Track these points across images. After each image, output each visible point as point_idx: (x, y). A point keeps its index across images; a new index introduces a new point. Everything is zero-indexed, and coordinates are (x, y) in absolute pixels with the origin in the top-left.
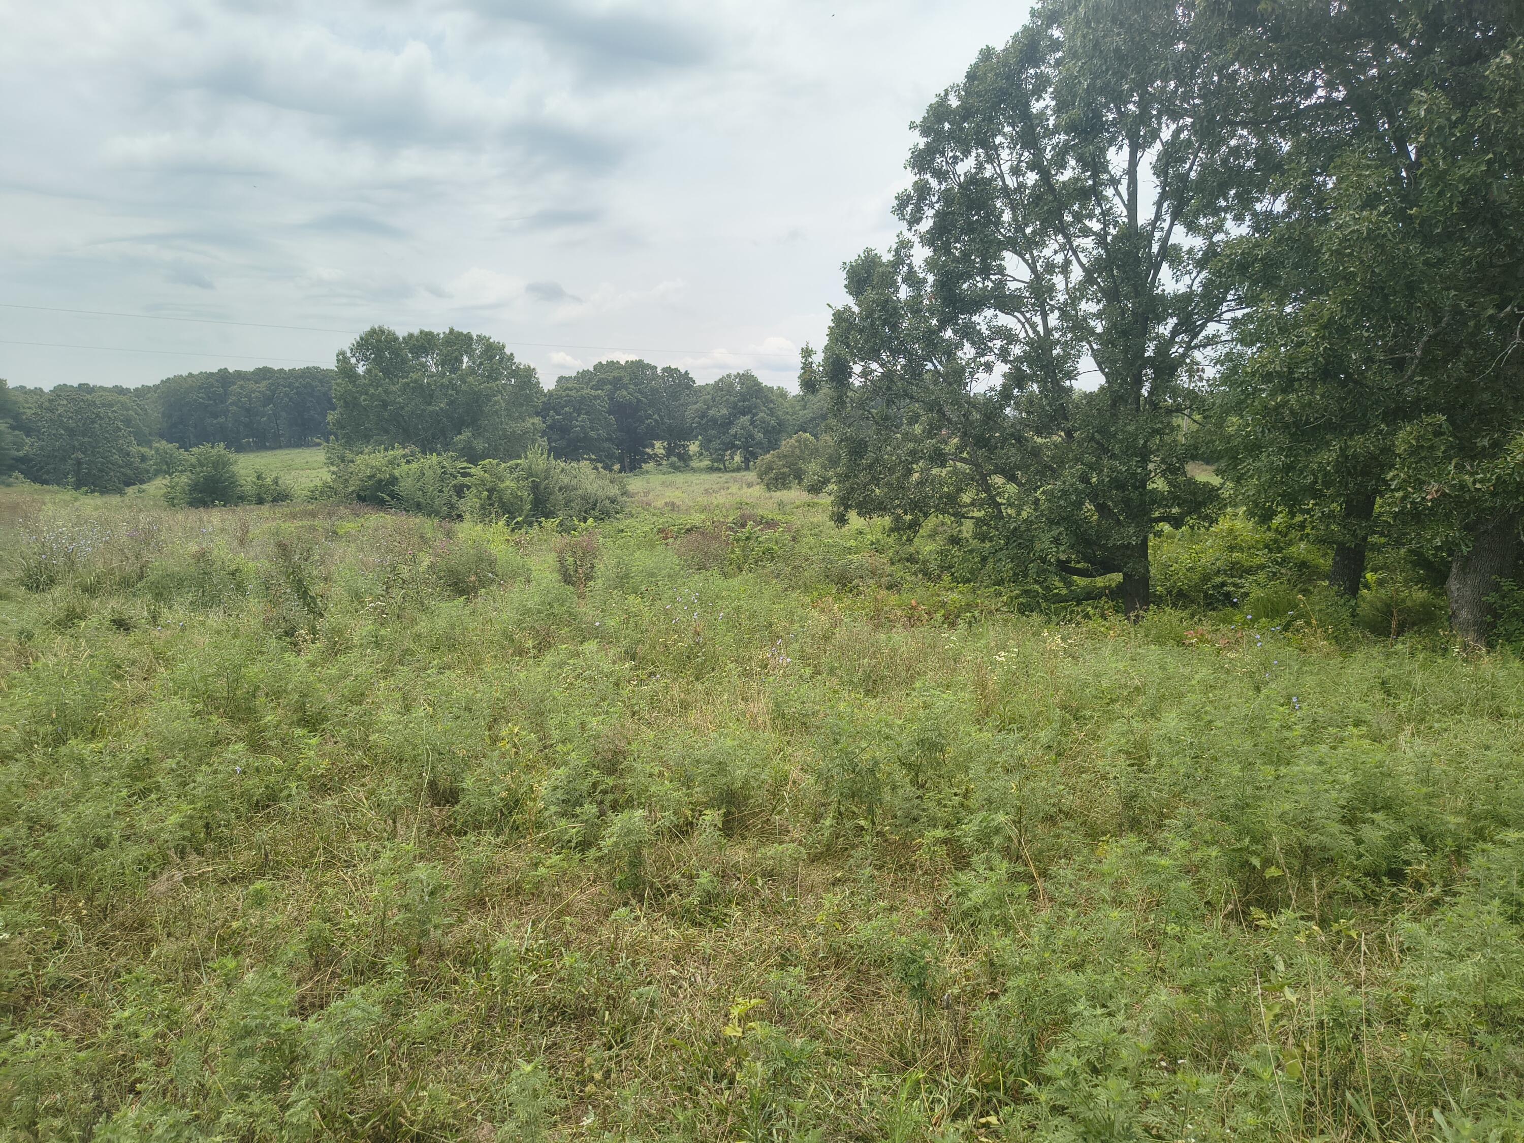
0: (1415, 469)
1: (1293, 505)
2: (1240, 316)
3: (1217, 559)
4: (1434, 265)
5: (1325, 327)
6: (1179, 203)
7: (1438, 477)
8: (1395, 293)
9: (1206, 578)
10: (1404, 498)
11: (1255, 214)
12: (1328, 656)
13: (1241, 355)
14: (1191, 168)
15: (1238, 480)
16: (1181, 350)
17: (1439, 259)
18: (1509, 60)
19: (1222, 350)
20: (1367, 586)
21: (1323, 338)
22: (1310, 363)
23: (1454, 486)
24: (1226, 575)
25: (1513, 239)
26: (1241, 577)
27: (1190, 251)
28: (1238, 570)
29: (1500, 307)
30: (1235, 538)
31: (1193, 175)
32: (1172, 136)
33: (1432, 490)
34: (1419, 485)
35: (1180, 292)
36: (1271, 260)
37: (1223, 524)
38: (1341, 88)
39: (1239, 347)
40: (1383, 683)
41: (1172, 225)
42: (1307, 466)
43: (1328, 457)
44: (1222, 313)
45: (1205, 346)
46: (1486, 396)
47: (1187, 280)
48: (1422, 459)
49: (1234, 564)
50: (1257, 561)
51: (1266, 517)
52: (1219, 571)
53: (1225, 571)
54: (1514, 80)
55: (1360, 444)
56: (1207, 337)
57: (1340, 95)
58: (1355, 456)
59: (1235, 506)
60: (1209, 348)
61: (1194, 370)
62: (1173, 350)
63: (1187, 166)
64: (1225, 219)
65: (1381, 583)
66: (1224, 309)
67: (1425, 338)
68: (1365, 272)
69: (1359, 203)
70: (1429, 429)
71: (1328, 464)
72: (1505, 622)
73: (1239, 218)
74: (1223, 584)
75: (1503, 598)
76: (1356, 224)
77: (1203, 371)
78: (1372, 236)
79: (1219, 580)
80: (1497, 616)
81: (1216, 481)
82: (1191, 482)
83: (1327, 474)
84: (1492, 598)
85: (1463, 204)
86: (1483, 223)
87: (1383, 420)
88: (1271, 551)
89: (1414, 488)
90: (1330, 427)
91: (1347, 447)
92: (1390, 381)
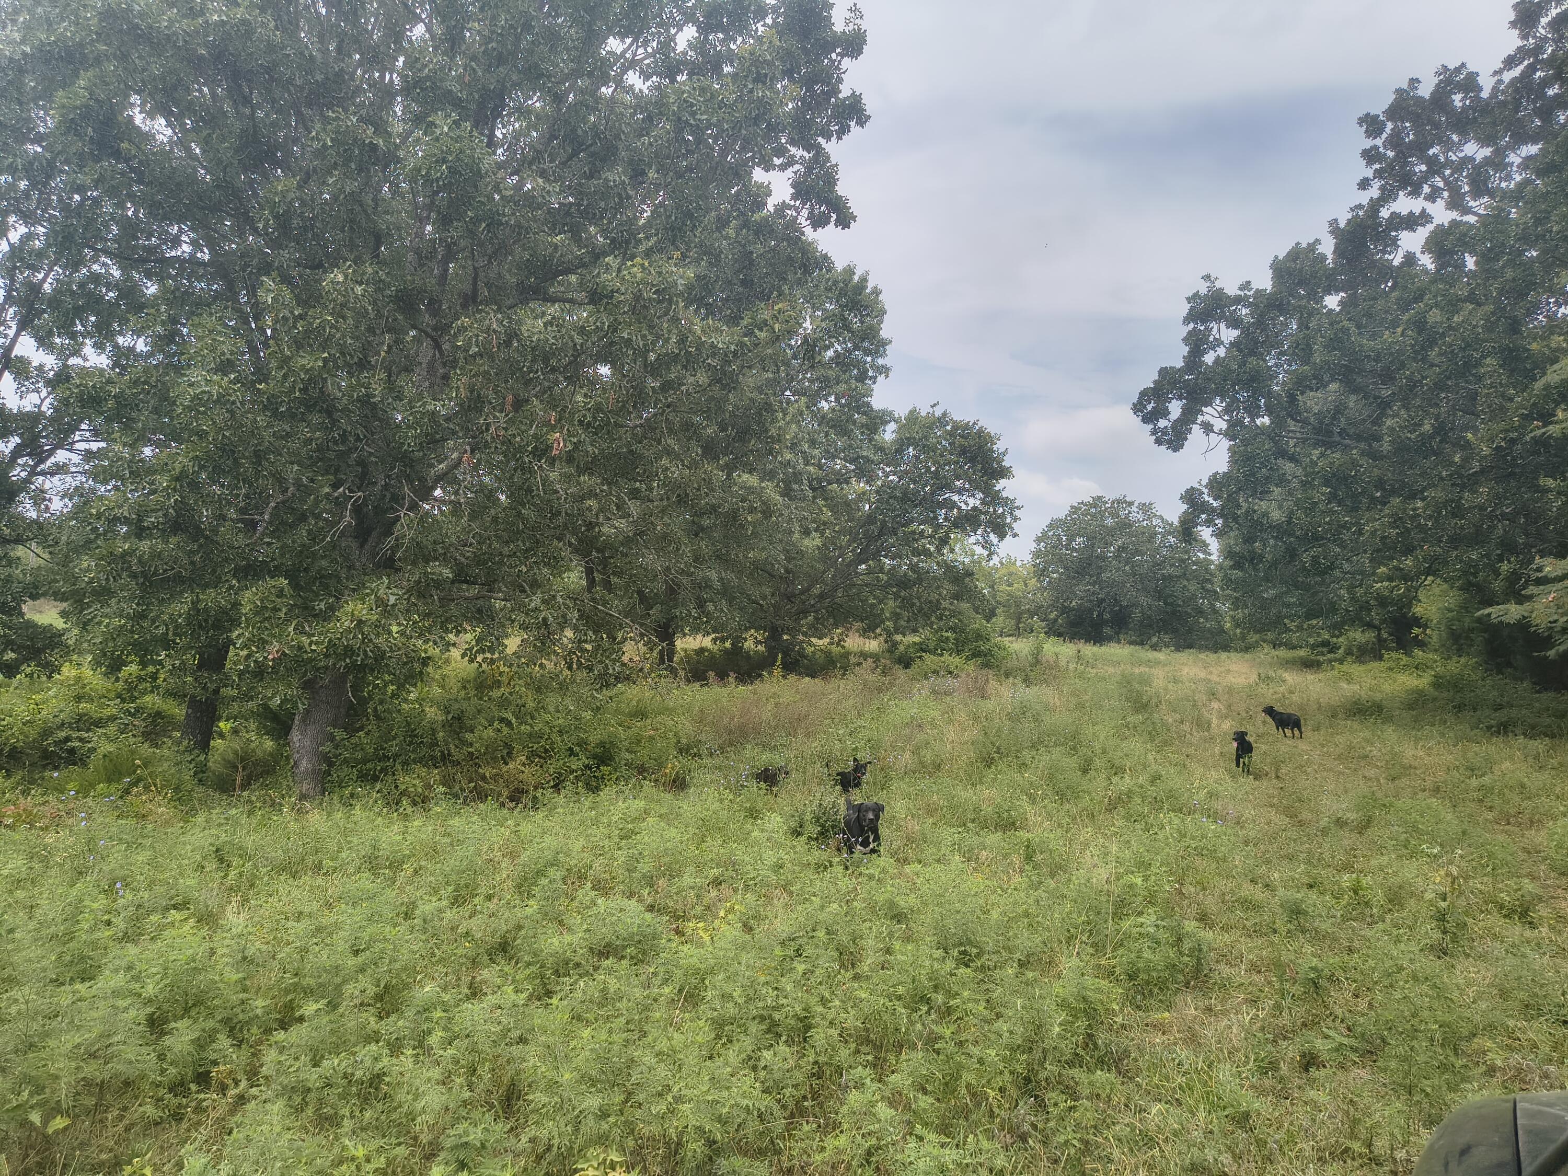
0: (259, 628)
1: (145, 655)
2: (95, 449)
3: (61, 711)
4: (282, 438)
5: (177, 479)
6: (28, 312)
7: (279, 638)
8: (244, 457)
9: (46, 733)
10: (248, 657)
11: (116, 346)
12: (167, 823)
13: (93, 491)
14: (44, 280)
15: (84, 626)
16: (23, 474)
17: (287, 433)
18: (341, 278)
19: (70, 482)
20: (222, 735)
21: (175, 490)
22: (160, 513)
23: (293, 646)
24: (72, 729)
25: (345, 431)
26: (88, 730)
27: (40, 368)
28: (85, 722)
29: (335, 486)
30: (83, 687)
31: (47, 288)
32: (21, 240)
33: (274, 649)
34: (262, 644)
35: (27, 409)
36: (125, 400)
37: (68, 671)
38: (206, 250)
39: (90, 482)
40: (217, 850)
41: (17, 335)
42: (158, 616)
43: (180, 607)
44: (74, 442)
45: (53, 474)
46: (324, 563)
47: (34, 398)
48: (266, 619)
49: (81, 716)
50: (107, 712)
51: (115, 667)
52: (63, 724)
53: (70, 723)
54: (344, 296)
55: (212, 598)
56: (56, 464)
57: (205, 255)
58: (206, 610)
59: (80, 653)
60: (57, 477)
61: (40, 498)
62: (15, 473)
63: (40, 276)
64: (83, 344)
65: (235, 731)
66: (77, 438)
67: (273, 504)
68: (217, 433)
69: (213, 365)
70: (273, 591)
71: (180, 616)
72: (337, 770)
73: (99, 346)
74: (68, 739)
75: (336, 747)
76: (207, 385)
77: (50, 500)
78: (221, 400)
79: (62, 734)
80: (331, 764)
81: (59, 624)
82: (31, 625)
83: (177, 627)
84: (327, 747)
85: (304, 390)
86: (320, 411)
87: (234, 576)
88: (123, 701)
89: (257, 647)
90: (179, 579)
91: (199, 600)
92: (241, 541)
